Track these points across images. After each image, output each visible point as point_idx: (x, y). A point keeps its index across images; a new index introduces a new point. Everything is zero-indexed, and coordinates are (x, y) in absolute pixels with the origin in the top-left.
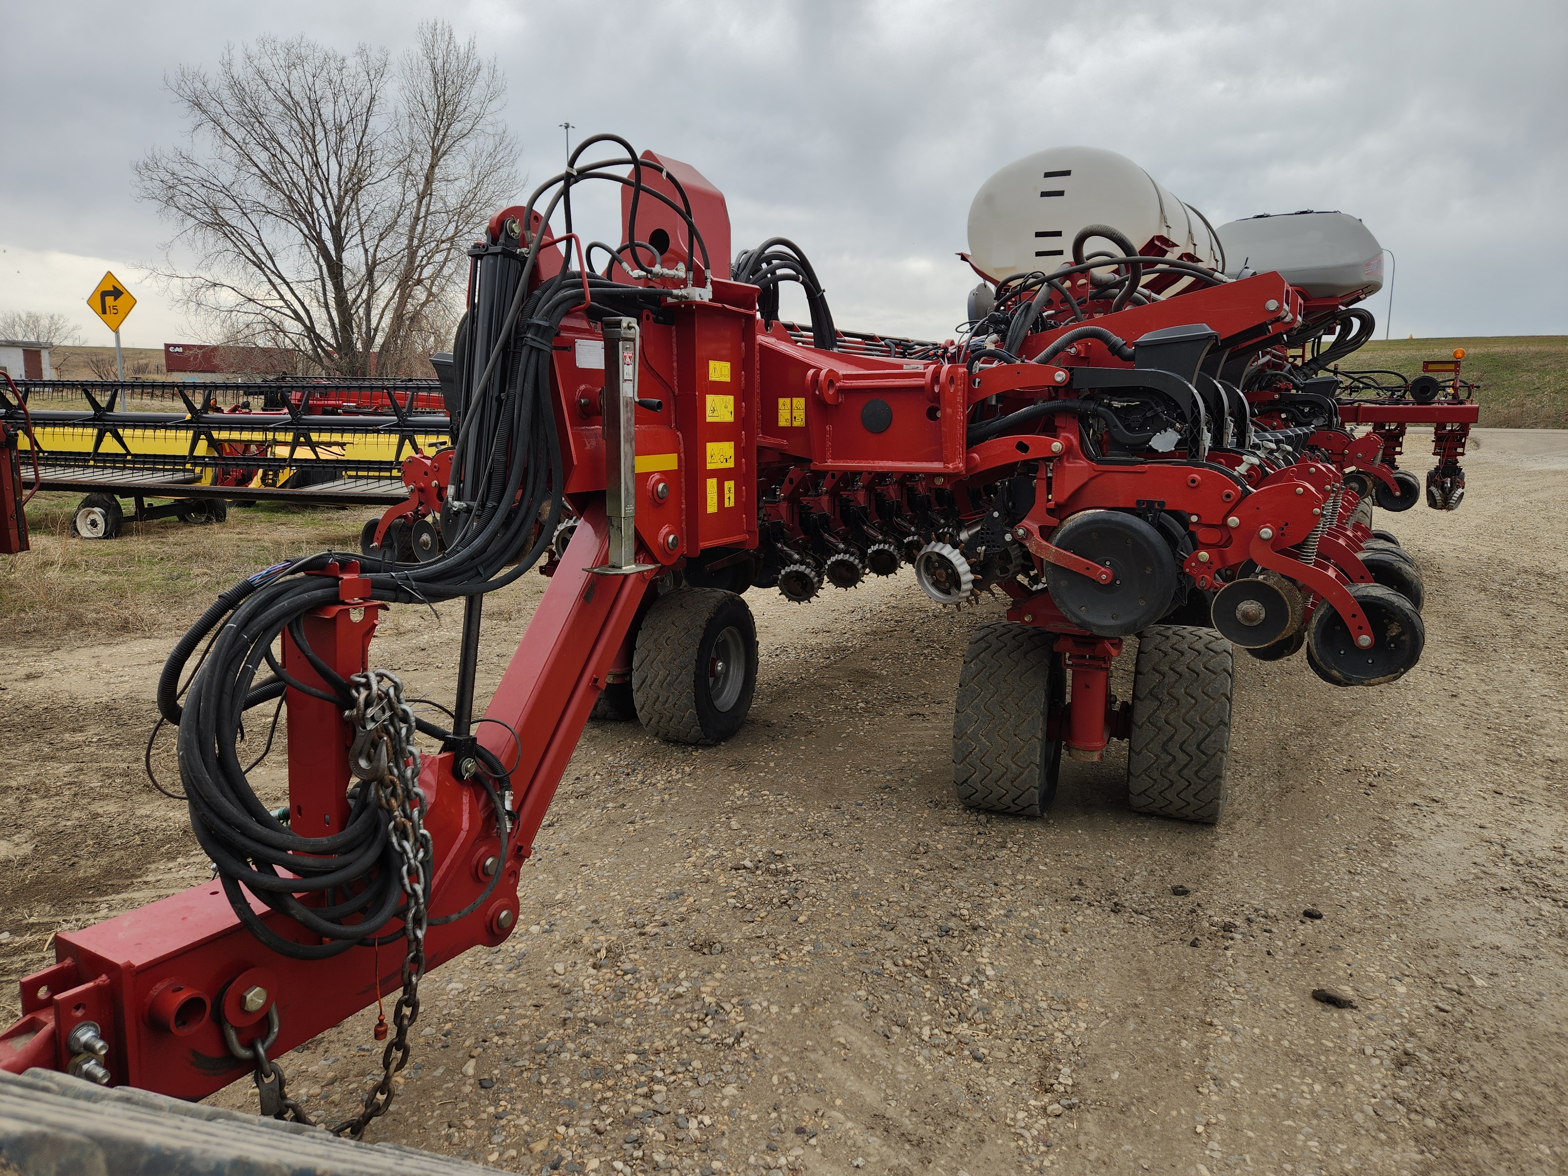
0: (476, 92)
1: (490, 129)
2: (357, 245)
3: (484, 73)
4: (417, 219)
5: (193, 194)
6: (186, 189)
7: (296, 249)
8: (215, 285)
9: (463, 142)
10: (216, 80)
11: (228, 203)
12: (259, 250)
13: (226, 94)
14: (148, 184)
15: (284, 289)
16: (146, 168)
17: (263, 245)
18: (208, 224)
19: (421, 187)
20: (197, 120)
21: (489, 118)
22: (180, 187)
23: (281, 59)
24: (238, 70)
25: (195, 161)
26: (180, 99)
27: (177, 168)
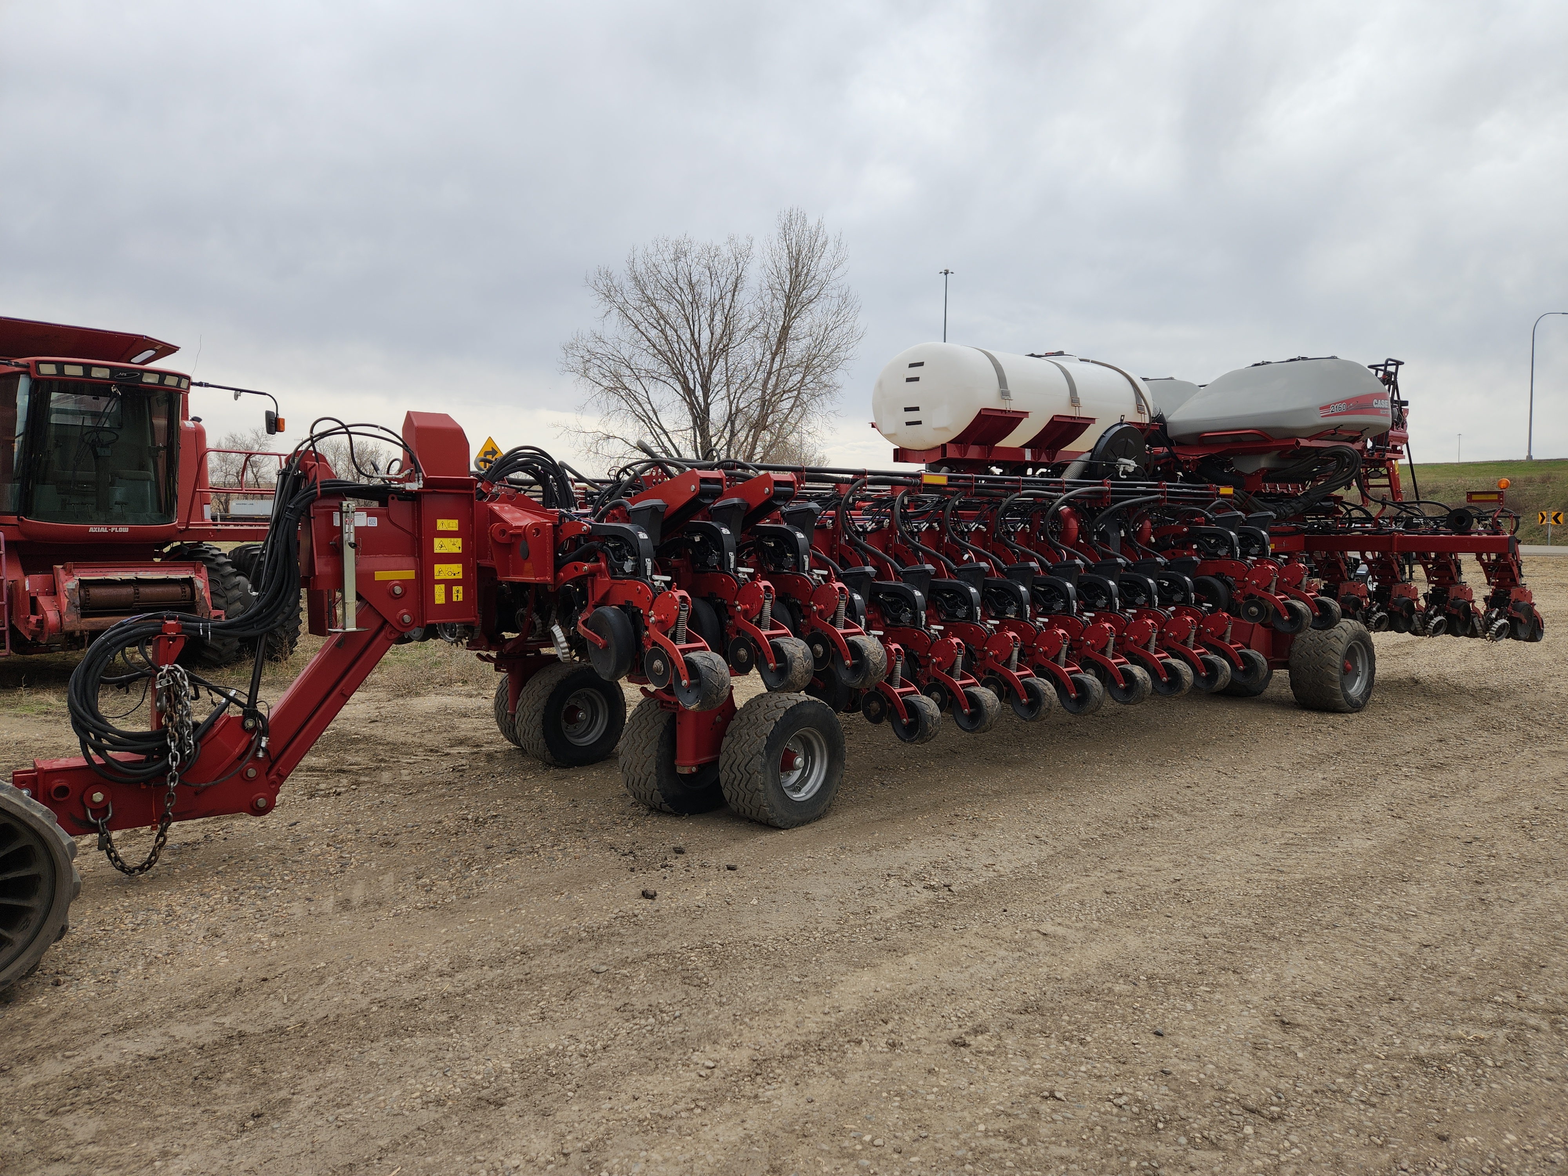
0: (823, 263)
1: (835, 293)
2: (722, 399)
3: (830, 246)
4: (770, 373)
5: (604, 366)
6: (599, 363)
7: (677, 404)
8: (608, 437)
9: (812, 306)
10: (622, 276)
11: (628, 372)
12: (647, 407)
13: (629, 285)
14: (569, 360)
15: (663, 438)
16: (569, 348)
17: (650, 403)
18: (611, 389)
19: (774, 348)
20: (607, 308)
21: (833, 284)
22: (595, 361)
23: (669, 255)
24: (640, 268)
25: (606, 340)
26: (596, 292)
27: (591, 345)
